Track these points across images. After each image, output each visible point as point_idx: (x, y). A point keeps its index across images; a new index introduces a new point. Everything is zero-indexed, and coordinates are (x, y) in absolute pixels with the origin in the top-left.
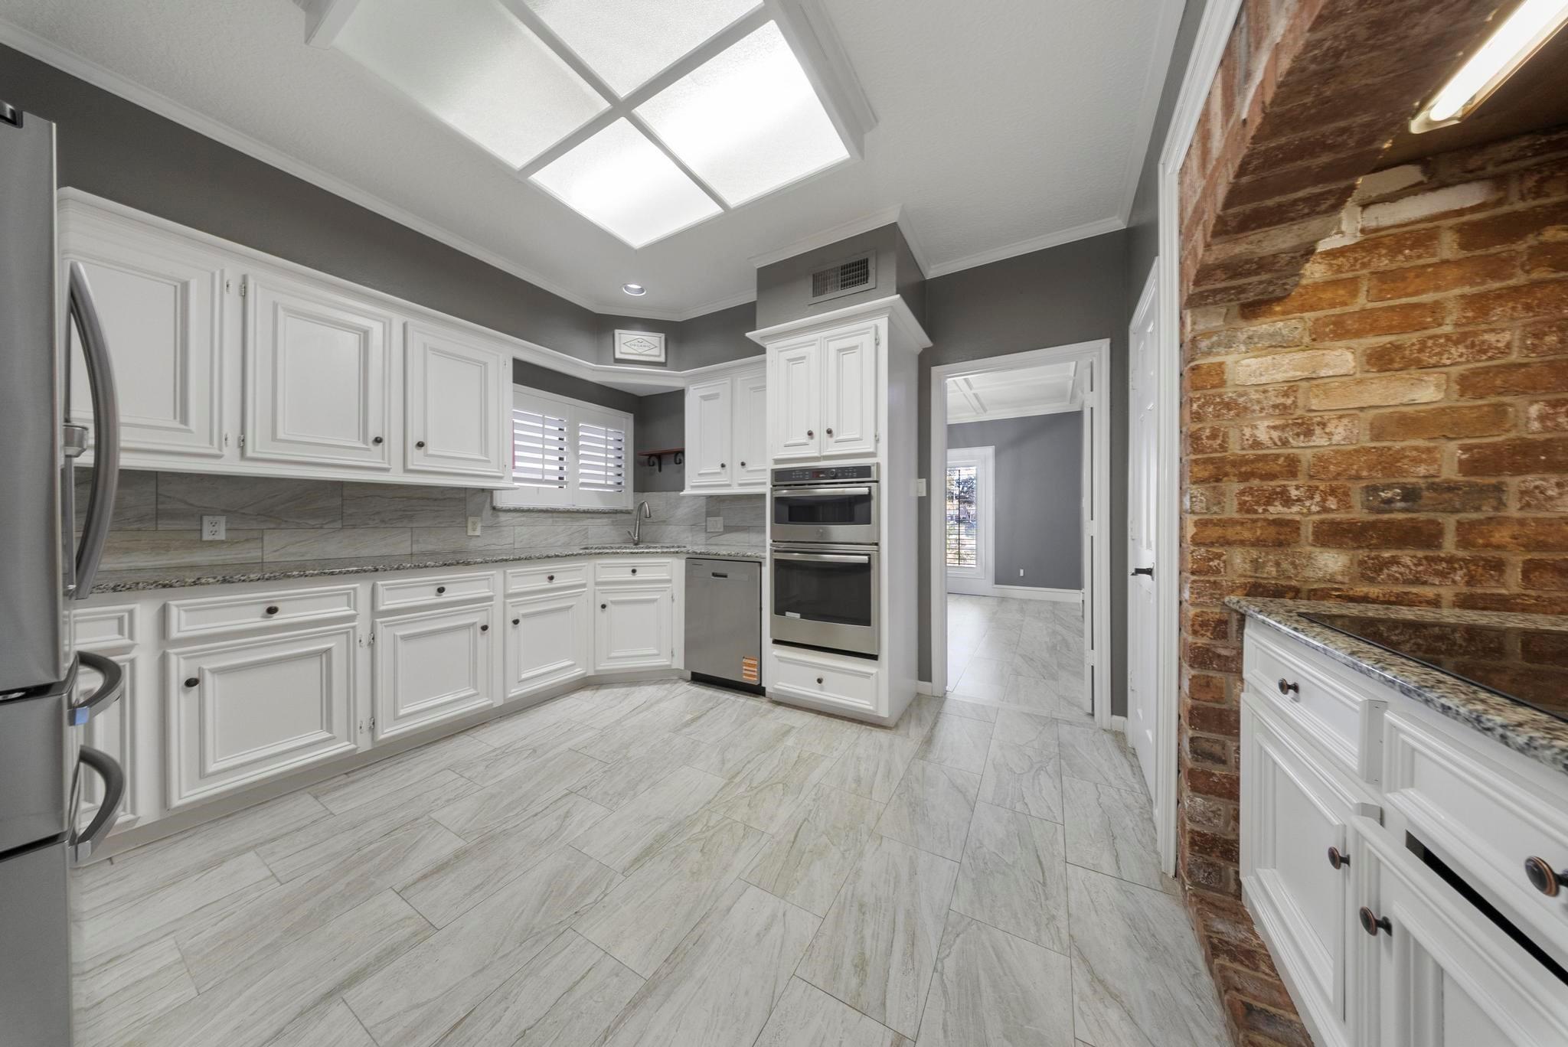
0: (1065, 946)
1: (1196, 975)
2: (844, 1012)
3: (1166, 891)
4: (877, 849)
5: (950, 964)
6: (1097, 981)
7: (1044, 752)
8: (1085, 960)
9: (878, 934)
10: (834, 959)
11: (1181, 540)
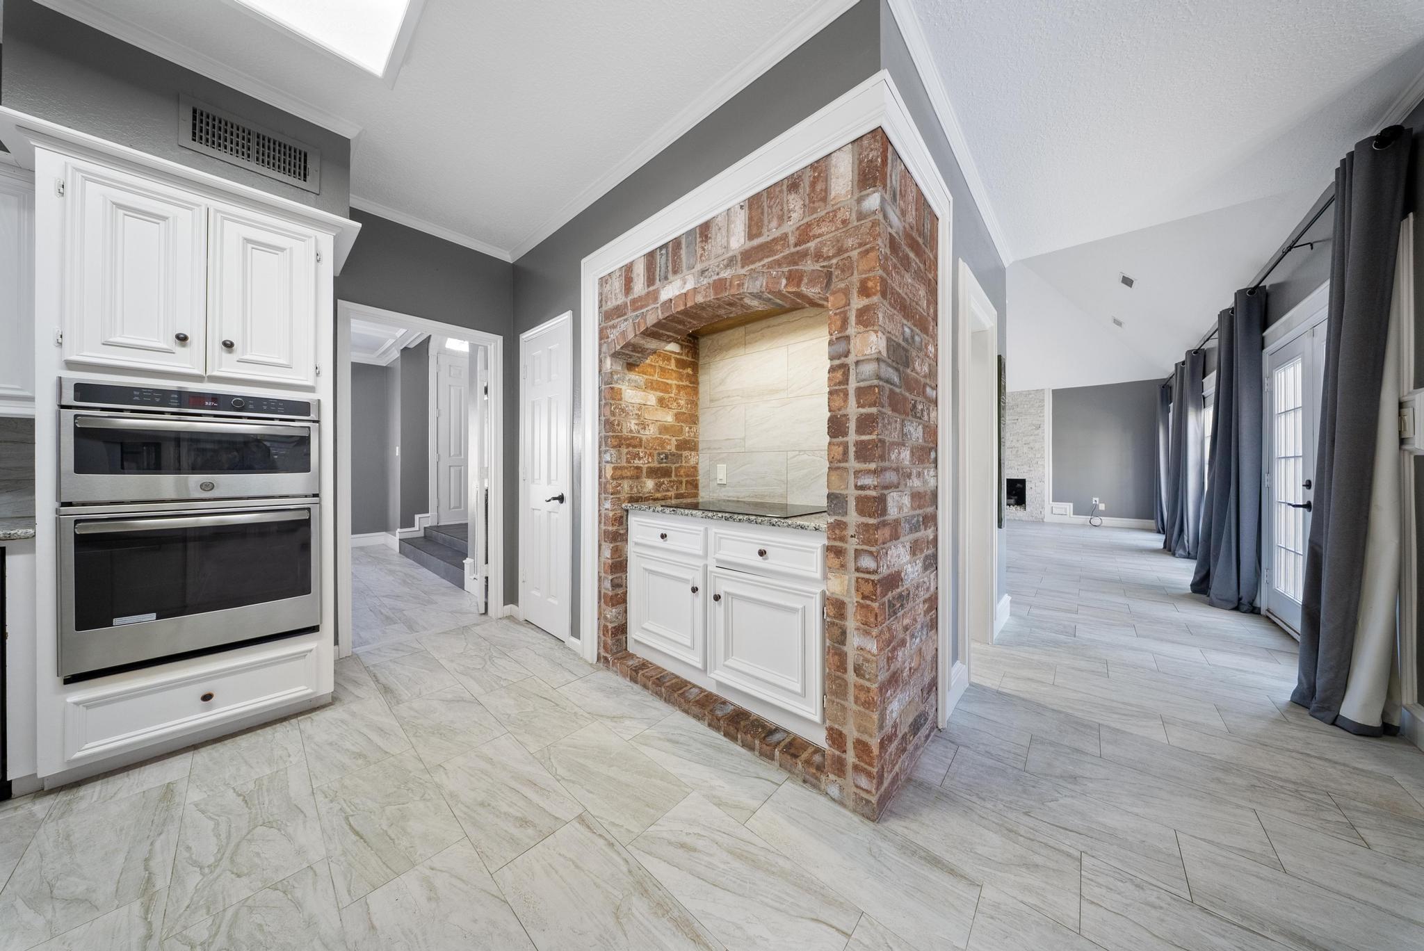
0: (591, 718)
1: (632, 688)
2: (544, 845)
3: (598, 670)
4: (446, 774)
5: (561, 771)
6: (613, 718)
7: (482, 648)
8: (602, 716)
9: (511, 802)
10: (504, 839)
11: (600, 478)
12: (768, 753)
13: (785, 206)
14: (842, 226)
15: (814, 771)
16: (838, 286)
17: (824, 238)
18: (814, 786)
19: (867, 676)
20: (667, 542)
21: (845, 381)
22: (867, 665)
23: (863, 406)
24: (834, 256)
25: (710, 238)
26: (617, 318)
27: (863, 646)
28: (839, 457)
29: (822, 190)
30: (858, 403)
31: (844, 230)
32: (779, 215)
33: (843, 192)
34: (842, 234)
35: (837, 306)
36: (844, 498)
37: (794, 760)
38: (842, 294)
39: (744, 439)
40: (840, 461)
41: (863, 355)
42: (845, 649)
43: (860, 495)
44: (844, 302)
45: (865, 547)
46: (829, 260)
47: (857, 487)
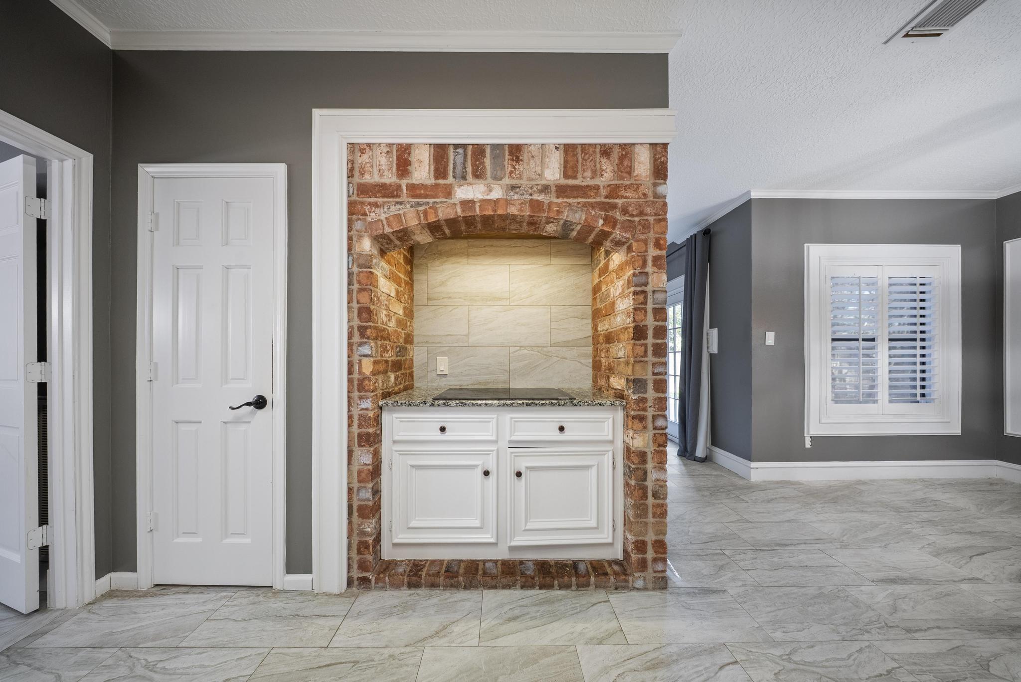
0: (415, 650)
3: (355, 596)
6: (437, 635)
8: (424, 640)
11: (350, 372)
12: (585, 583)
13: (597, 164)
14: (642, 197)
15: (624, 577)
16: (640, 237)
17: (629, 200)
18: (624, 588)
19: (662, 497)
20: (447, 434)
21: (645, 303)
22: (661, 489)
23: (658, 321)
24: (637, 216)
25: (522, 160)
26: (383, 197)
27: (658, 477)
28: (642, 354)
29: (627, 166)
30: (655, 318)
31: (644, 200)
32: (592, 170)
33: (644, 174)
34: (643, 203)
35: (640, 250)
36: (645, 382)
37: (607, 578)
38: (642, 243)
39: (467, 335)
40: (642, 357)
41: (658, 287)
42: (646, 483)
43: (656, 379)
44: (644, 249)
45: (660, 413)
46: (633, 217)
47: (654, 374)
